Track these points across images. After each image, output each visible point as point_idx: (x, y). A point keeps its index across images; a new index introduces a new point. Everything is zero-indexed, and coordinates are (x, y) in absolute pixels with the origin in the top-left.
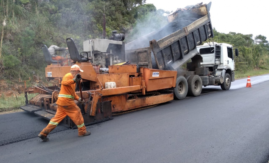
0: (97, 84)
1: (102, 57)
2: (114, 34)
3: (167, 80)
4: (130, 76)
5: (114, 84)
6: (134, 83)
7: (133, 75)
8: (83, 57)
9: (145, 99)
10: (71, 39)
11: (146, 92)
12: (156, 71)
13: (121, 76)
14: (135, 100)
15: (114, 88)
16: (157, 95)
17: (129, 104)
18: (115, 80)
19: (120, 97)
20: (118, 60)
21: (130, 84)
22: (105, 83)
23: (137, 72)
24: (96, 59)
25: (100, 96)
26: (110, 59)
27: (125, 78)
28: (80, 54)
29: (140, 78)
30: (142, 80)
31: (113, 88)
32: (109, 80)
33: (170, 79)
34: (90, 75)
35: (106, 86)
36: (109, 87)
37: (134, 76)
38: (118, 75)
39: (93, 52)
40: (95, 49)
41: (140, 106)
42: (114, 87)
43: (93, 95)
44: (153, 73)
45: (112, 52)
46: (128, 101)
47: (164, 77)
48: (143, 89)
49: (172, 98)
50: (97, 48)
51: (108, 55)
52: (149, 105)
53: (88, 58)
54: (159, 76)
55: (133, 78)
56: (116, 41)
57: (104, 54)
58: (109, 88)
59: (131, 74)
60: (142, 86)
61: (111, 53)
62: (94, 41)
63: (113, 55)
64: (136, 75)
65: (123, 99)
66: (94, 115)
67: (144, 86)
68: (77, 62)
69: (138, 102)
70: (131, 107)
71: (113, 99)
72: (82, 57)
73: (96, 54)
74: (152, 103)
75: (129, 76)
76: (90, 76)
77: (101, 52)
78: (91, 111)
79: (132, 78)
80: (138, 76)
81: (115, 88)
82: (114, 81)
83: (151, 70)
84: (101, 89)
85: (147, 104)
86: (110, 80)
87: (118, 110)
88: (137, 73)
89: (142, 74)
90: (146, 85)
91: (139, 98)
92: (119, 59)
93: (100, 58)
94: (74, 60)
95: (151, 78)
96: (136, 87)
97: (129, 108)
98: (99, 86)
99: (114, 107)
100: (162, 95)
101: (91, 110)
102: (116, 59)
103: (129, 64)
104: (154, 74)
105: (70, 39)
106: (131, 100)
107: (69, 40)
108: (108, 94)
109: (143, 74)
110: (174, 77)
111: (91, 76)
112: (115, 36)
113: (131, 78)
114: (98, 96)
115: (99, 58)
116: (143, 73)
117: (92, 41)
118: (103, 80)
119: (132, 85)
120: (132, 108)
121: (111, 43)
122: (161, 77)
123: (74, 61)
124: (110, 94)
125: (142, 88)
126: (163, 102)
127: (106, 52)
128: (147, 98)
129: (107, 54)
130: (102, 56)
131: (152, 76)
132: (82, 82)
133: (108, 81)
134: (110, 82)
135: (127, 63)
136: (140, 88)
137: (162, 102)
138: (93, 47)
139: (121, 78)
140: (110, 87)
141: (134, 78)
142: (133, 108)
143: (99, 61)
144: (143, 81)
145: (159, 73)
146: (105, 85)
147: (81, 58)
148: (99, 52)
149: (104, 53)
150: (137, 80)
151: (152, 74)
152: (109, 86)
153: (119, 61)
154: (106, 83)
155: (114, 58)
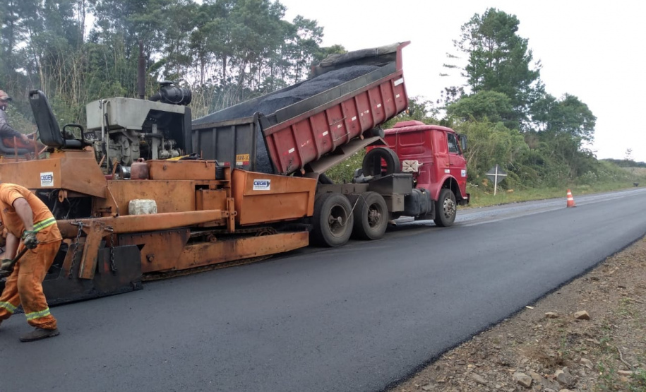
0: (108, 205)
1: (130, 142)
2: (165, 88)
3: (291, 198)
4: (197, 187)
5: (150, 203)
6: (206, 203)
7: (205, 184)
8: (71, 137)
9: (236, 242)
10: (39, 94)
11: (238, 225)
12: (262, 177)
13: (174, 187)
14: (207, 244)
15: (152, 214)
16: (269, 234)
17: (192, 255)
18: (156, 197)
19: (168, 235)
20: (172, 150)
21: (197, 205)
22: (128, 202)
23: (216, 179)
24: (117, 145)
25: (106, 231)
26: (151, 148)
27: (184, 192)
28: (61, 130)
29: (224, 192)
30: (228, 196)
31: (147, 214)
32: (139, 196)
33: (297, 197)
34: (89, 182)
35: (131, 209)
36: (137, 211)
37: (206, 187)
38: (164, 184)
39: (109, 128)
40: (113, 122)
41: (221, 259)
42: (150, 213)
43: (88, 228)
44: (255, 180)
45: (158, 129)
46: (190, 246)
47: (283, 192)
48: (229, 218)
49: (305, 243)
50: (116, 120)
51: (145, 136)
52: (245, 257)
53: (82, 141)
54: (271, 188)
55: (204, 191)
56: (168, 105)
57: (136, 134)
58: (138, 214)
59: (200, 183)
60: (227, 212)
61: (155, 131)
62: (111, 104)
63: (159, 138)
64: (213, 184)
65: (177, 241)
66: (91, 276)
67: (232, 210)
68: (56, 149)
69: (216, 250)
70: (197, 260)
71: (146, 240)
72: (67, 136)
73: (116, 133)
74: (254, 252)
75: (194, 187)
76: (87, 183)
77: (128, 128)
78: (82, 267)
79: (201, 192)
80: (219, 187)
81: (155, 213)
82: (154, 198)
83: (248, 173)
84: (114, 217)
85: (241, 253)
86: (143, 195)
87: (162, 268)
88: (217, 181)
89: (228, 182)
90: (236, 208)
91: (220, 241)
92: (175, 148)
93: (127, 145)
94: (49, 146)
95: (249, 193)
96: (211, 213)
97: (192, 264)
98: (111, 208)
99: (150, 259)
100: (281, 235)
101: (82, 265)
102: (167, 148)
103: (195, 159)
104: (258, 183)
105: (36, 93)
106: (197, 246)
107: (36, 97)
108: (133, 229)
109: (230, 183)
110: (308, 192)
111: (91, 184)
112: (165, 92)
113: (198, 193)
114: (102, 231)
115: (124, 143)
116: (230, 180)
117: (105, 102)
118: (123, 194)
119: (202, 209)
120: (199, 264)
121: (156, 109)
122: (276, 192)
123: (50, 148)
124: (138, 228)
125: (227, 216)
126: (283, 250)
127: (141, 129)
128: (242, 240)
129: (143, 135)
130: (131, 139)
131: (252, 187)
132: (66, 197)
133: (136, 198)
134: (140, 199)
135: (192, 157)
136: (220, 216)
137: (280, 251)
138: (107, 117)
139: (172, 190)
140: (142, 210)
141: (207, 192)
142: (203, 263)
143: (124, 151)
144: (230, 199)
145: (269, 181)
146: (130, 206)
147: (65, 139)
148: (123, 128)
149: (137, 131)
150: (214, 197)
151: (254, 183)
152: (139, 210)
153: (176, 152)
154: (131, 202)
155: (164, 144)
